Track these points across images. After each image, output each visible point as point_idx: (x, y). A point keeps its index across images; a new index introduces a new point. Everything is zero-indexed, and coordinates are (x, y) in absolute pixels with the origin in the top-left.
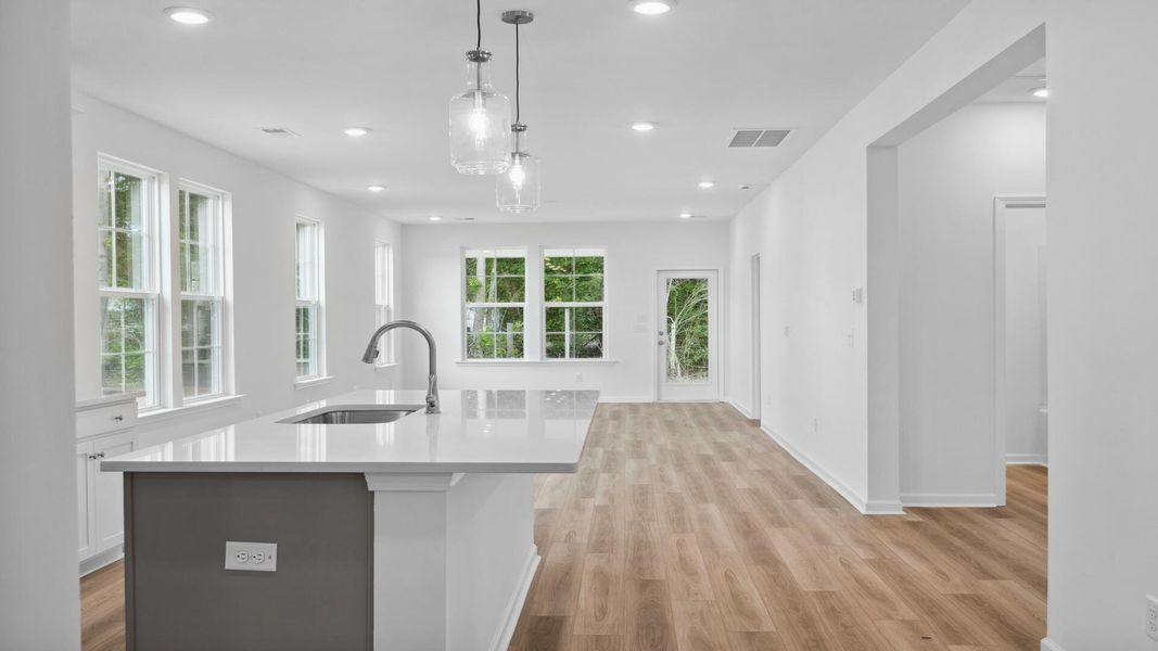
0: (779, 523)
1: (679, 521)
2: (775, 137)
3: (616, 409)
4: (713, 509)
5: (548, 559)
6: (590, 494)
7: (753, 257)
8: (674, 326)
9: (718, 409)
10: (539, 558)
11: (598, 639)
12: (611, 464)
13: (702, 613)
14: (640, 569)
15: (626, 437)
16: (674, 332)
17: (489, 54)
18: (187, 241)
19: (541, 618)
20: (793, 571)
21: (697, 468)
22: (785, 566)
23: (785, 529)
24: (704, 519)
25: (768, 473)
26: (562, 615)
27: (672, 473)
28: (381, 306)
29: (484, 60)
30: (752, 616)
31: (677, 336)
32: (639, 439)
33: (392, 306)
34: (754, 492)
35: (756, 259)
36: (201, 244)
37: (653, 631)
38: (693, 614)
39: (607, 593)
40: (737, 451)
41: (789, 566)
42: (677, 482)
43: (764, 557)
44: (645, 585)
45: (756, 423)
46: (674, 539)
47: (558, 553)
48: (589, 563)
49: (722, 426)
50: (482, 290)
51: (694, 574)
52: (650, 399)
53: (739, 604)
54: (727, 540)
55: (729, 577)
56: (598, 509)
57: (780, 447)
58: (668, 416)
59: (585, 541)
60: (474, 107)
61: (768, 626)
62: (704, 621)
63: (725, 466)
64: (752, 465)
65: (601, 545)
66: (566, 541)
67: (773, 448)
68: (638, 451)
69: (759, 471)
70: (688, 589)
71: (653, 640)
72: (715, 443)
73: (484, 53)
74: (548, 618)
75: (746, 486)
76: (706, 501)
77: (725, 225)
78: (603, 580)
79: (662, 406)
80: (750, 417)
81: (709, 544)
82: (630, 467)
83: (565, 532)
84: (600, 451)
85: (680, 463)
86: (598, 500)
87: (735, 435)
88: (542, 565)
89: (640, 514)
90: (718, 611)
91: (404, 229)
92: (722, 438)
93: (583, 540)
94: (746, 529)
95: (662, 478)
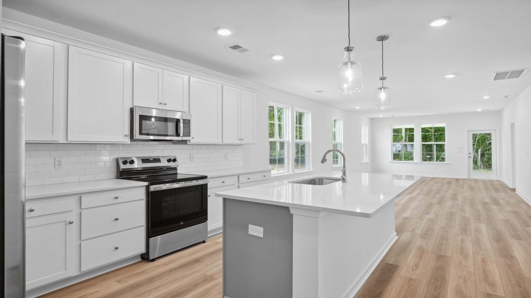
0: (518, 237)
1: (465, 230)
2: (517, 74)
3: (450, 180)
4: (483, 227)
5: (401, 238)
6: (428, 213)
7: (512, 124)
8: (480, 151)
9: (496, 183)
10: (397, 237)
11: (410, 280)
12: (441, 202)
13: (465, 277)
14: (440, 249)
15: (451, 191)
16: (479, 153)
17: (353, 47)
18: (298, 125)
19: (388, 264)
20: (521, 264)
21: (480, 207)
22: (517, 260)
23: (520, 241)
24: (478, 230)
25: (516, 213)
26: (397, 264)
27: (467, 208)
28: (363, 144)
29: (351, 50)
30: (492, 285)
31: (481, 155)
32: (456, 192)
33: (367, 143)
34: (507, 221)
35: (513, 125)
36: (303, 126)
37: (438, 280)
38: (460, 277)
39: (421, 258)
40: (501, 201)
41: (519, 261)
42: (469, 212)
43: (506, 254)
44: (440, 257)
45: (514, 190)
46: (460, 238)
47: (406, 236)
48: (419, 242)
49: (497, 190)
50: (404, 139)
51: (466, 256)
52: (465, 177)
53: (486, 277)
54: (487, 242)
55: (484, 261)
56: (430, 220)
57: (525, 202)
58: (472, 184)
59: (419, 233)
60: (347, 68)
61: (500, 292)
62: (465, 282)
63: (494, 207)
64: (508, 209)
65: (425, 235)
66: (411, 232)
67: (521, 201)
68: (454, 197)
69: (511, 211)
70: (460, 263)
71: (436, 286)
72: (491, 197)
73: (351, 47)
74: (392, 265)
75: (503, 218)
76: (481, 222)
77: (499, 113)
78: (422, 251)
79: (470, 180)
80: (511, 187)
81: (477, 243)
82: (449, 203)
83: (412, 228)
84: (438, 196)
85: (472, 204)
86: (431, 216)
87: (503, 194)
88: (397, 240)
89: (447, 224)
90: (473, 278)
91: (373, 121)
92: (495, 195)
93: (418, 232)
94: (499, 238)
95: (462, 210)
